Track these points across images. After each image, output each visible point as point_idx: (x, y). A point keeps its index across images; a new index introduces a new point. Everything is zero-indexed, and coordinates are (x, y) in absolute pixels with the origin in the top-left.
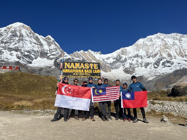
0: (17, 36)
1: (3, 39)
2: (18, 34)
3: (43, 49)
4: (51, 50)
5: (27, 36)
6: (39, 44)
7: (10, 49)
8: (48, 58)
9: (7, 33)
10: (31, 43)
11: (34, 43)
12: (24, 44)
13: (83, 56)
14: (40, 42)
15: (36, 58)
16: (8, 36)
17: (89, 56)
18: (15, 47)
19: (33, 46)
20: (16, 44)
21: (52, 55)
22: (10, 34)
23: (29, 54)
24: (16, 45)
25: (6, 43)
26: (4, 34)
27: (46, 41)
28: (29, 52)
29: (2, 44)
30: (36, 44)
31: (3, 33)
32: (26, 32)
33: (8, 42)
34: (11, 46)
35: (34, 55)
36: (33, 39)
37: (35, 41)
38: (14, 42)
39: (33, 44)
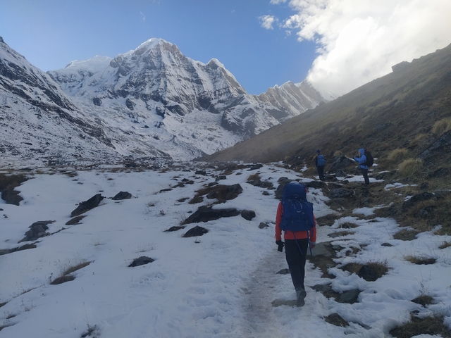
0: (155, 68)
1: (131, 77)
2: (156, 63)
3: (202, 91)
4: (219, 91)
5: (173, 65)
6: (194, 79)
7: (145, 97)
8: (213, 110)
9: (137, 64)
10: (179, 80)
11: (186, 79)
12: (168, 84)
13: (291, 96)
14: (197, 77)
15: (190, 111)
16: (140, 70)
17: (304, 94)
18: (153, 92)
19: (185, 87)
20: (153, 84)
21: (220, 102)
22: (142, 65)
23: (177, 104)
24: (155, 88)
25: (136, 85)
26: (131, 66)
27: (207, 71)
28: (177, 99)
29: (131, 88)
30: (189, 80)
31: (129, 64)
32: (169, 57)
33: (140, 84)
34: (147, 91)
35: (187, 105)
36: (182, 69)
37: (186, 75)
38: (150, 81)
39: (184, 82)
